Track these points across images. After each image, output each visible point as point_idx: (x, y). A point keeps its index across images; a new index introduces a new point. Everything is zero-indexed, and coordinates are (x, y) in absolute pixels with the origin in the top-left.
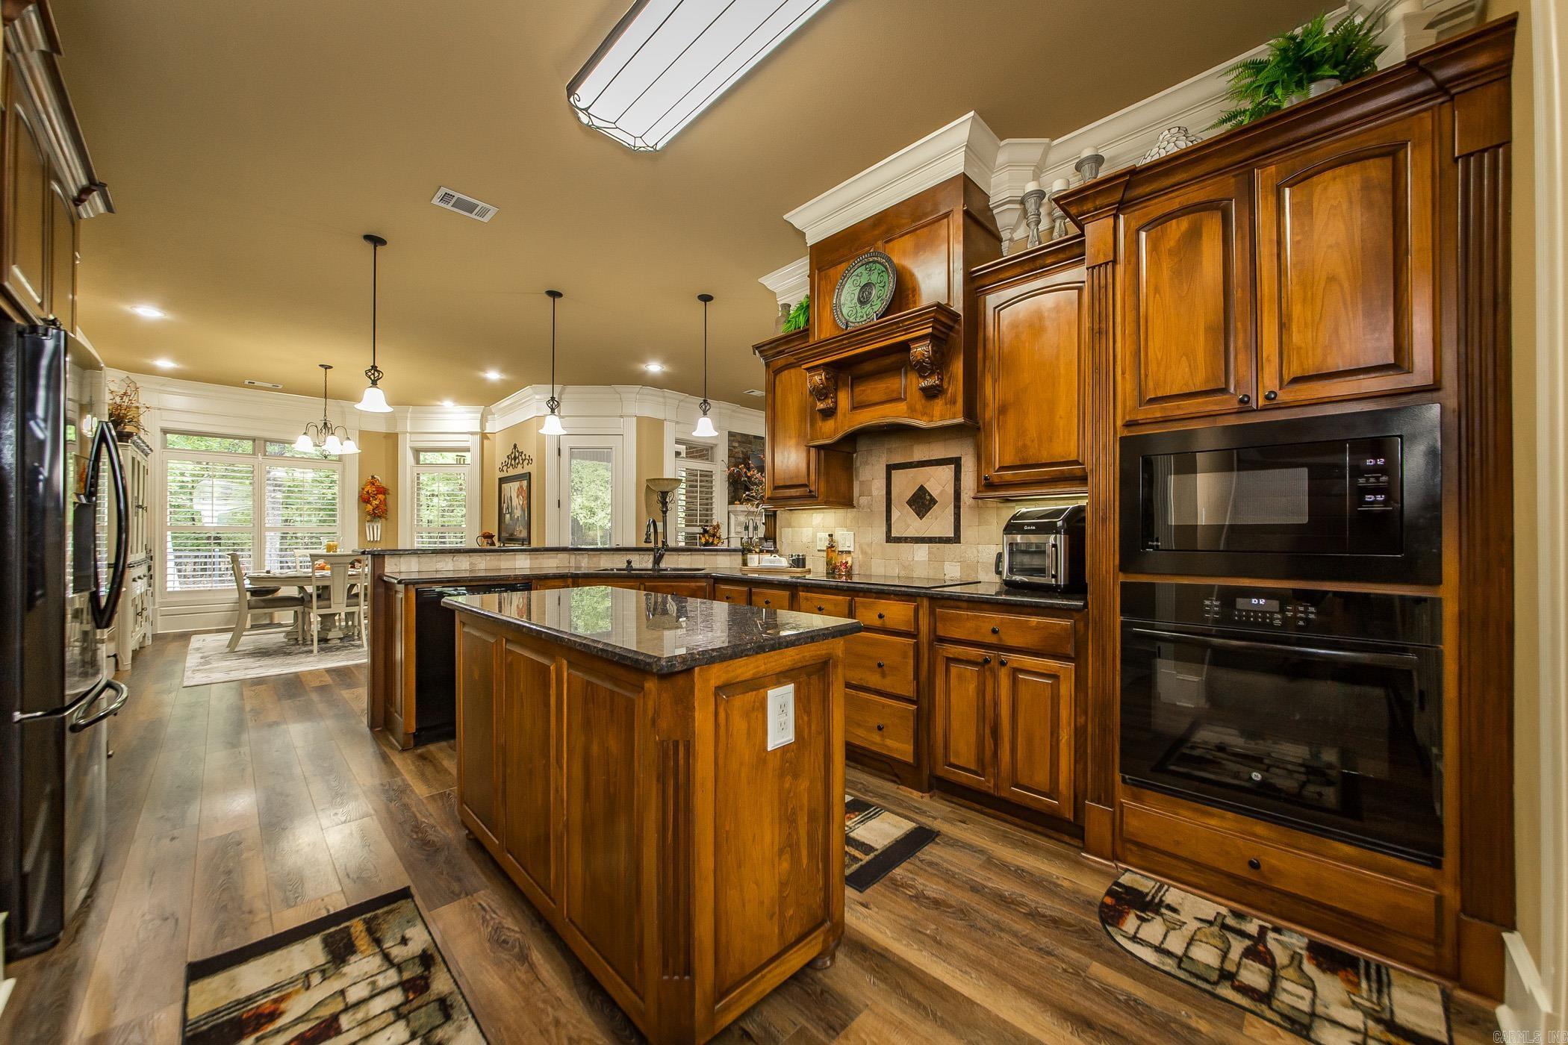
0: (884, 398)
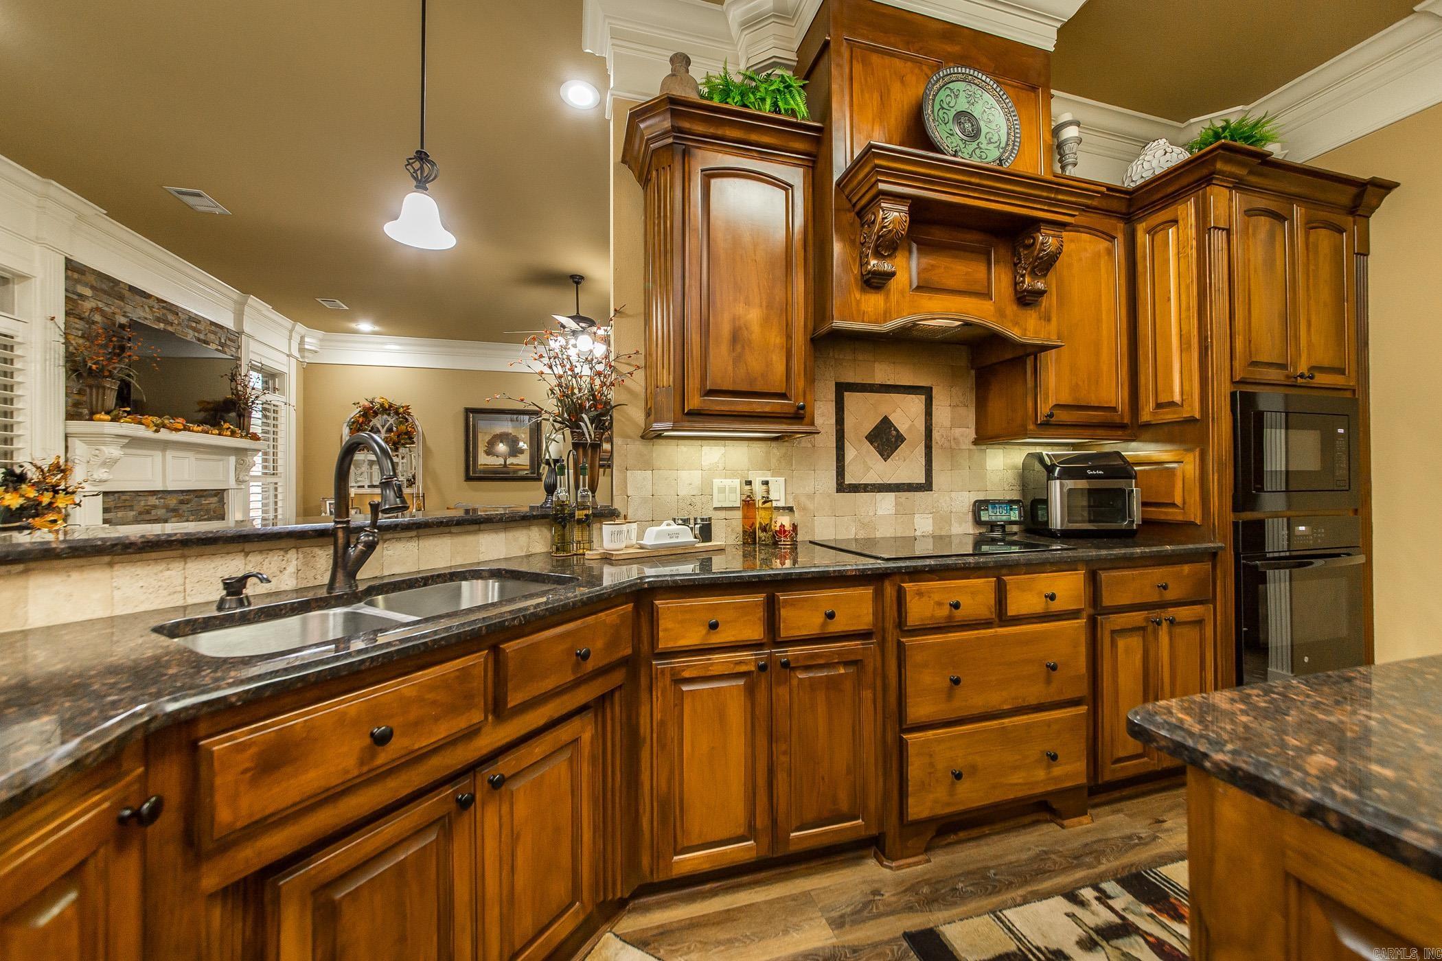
0: (962, 287)
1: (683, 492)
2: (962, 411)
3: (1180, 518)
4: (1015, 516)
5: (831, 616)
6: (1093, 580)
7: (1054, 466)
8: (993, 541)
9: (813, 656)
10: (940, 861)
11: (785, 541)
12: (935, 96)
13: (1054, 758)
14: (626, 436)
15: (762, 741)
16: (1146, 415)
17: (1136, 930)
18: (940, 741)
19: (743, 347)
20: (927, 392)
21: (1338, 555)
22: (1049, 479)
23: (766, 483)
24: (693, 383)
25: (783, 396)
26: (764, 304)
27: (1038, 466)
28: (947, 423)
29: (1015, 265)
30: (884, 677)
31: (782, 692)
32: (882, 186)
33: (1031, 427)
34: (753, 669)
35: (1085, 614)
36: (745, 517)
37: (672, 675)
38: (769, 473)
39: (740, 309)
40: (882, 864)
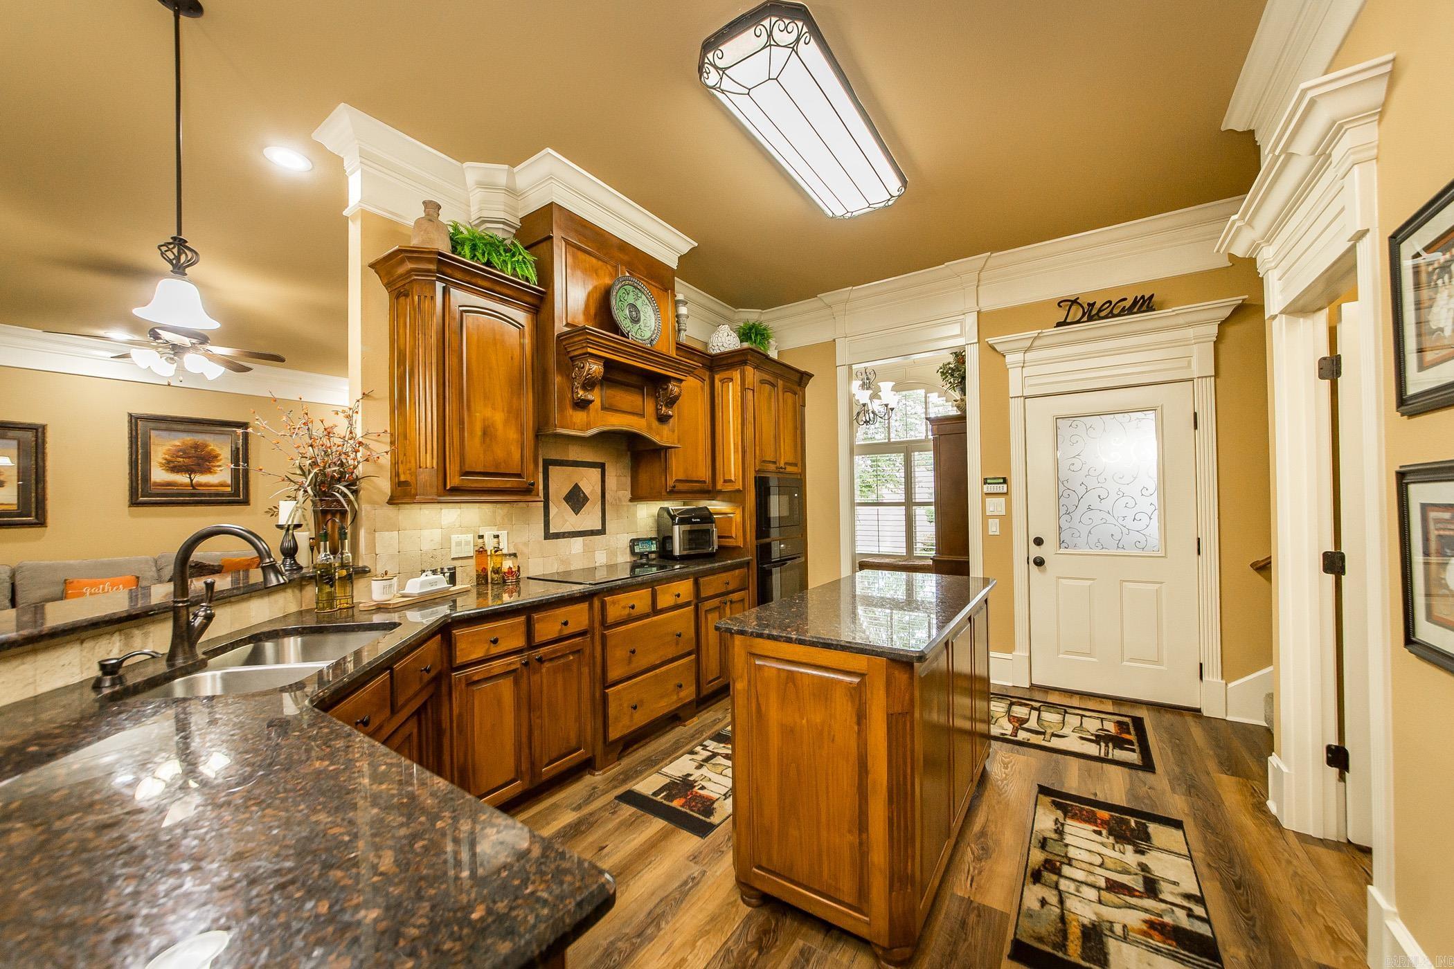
0: (629, 409)
1: (426, 546)
2: (623, 479)
3: (735, 544)
4: (654, 548)
5: (566, 624)
6: (696, 583)
7: (675, 516)
8: (642, 565)
9: (554, 651)
10: (626, 762)
11: (510, 579)
12: (617, 293)
13: (680, 686)
14: (373, 503)
15: (524, 713)
16: (719, 487)
17: (718, 754)
18: (624, 689)
19: (491, 440)
20: (602, 466)
21: (795, 558)
22: (674, 524)
23: (497, 537)
24: (453, 469)
25: (519, 476)
26: (506, 409)
27: (666, 515)
28: (614, 488)
29: (657, 398)
30: (594, 657)
31: (535, 678)
32: (589, 350)
33: (664, 493)
34: (519, 666)
35: (693, 603)
36: (478, 564)
37: (466, 681)
38: (496, 528)
39: (488, 412)
40: (594, 775)
